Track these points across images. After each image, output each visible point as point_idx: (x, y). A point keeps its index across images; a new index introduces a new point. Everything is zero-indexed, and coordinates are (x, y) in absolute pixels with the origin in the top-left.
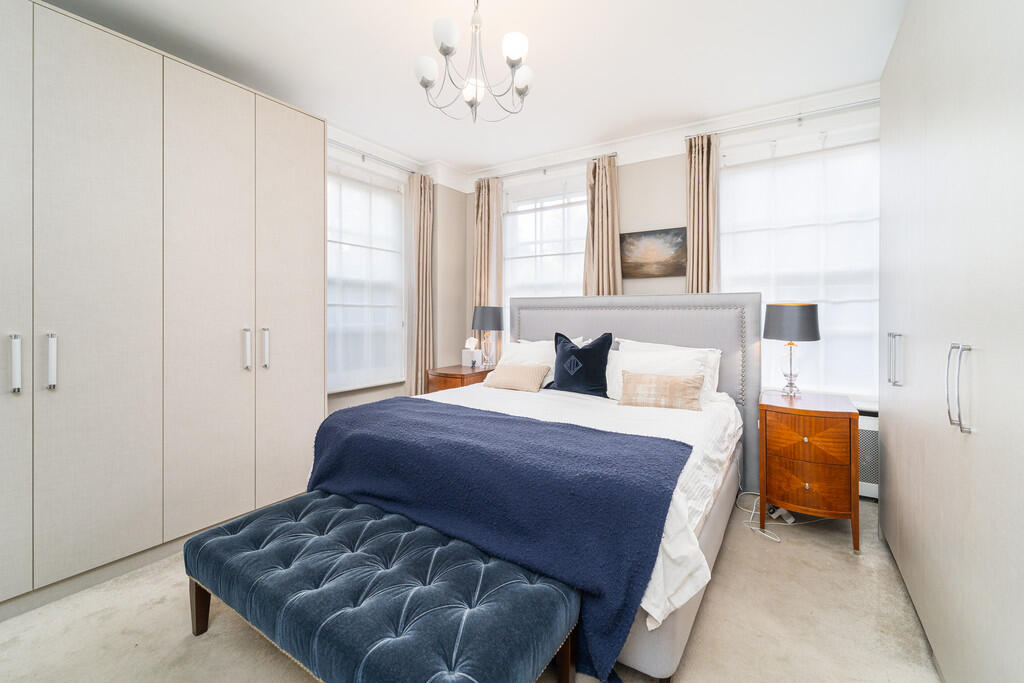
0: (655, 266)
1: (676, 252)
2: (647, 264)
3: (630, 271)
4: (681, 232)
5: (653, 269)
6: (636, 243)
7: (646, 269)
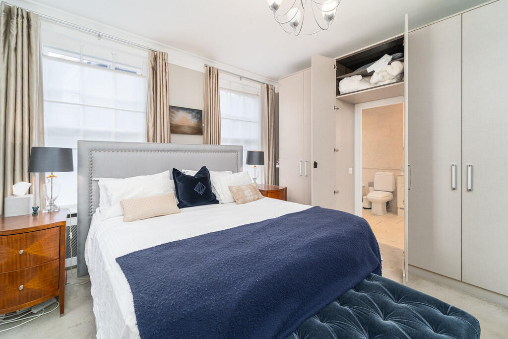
0: (188, 128)
1: (198, 122)
2: (184, 126)
3: (175, 129)
4: (199, 112)
5: (187, 130)
6: (176, 112)
7: (182, 129)
